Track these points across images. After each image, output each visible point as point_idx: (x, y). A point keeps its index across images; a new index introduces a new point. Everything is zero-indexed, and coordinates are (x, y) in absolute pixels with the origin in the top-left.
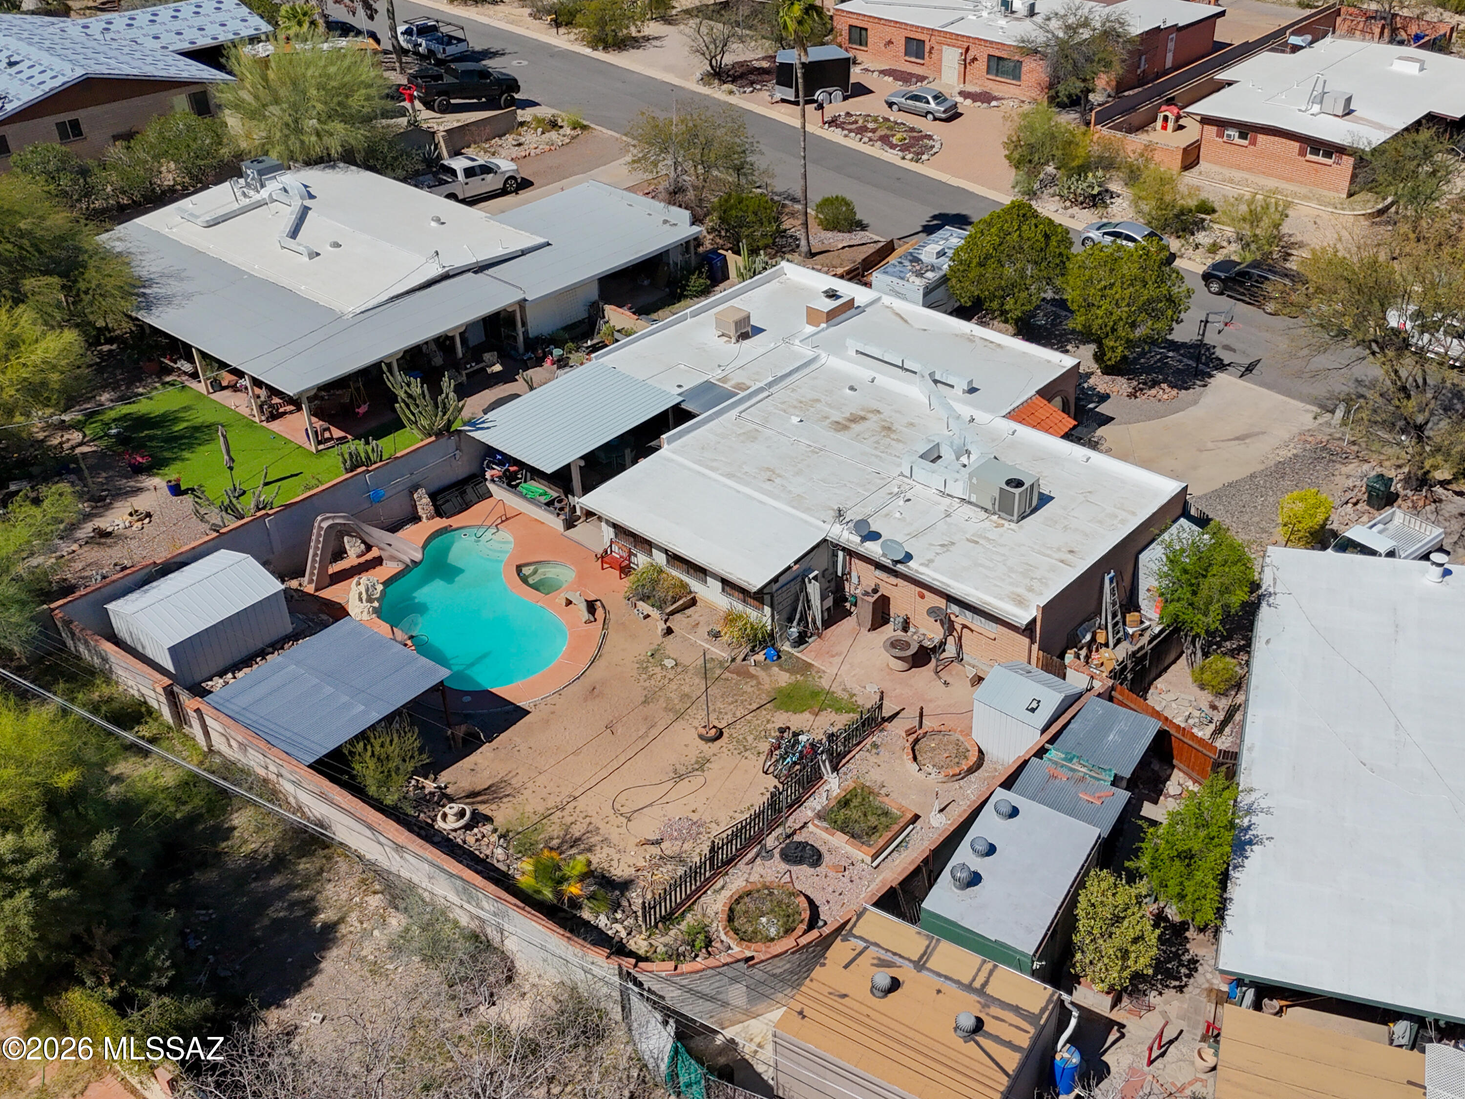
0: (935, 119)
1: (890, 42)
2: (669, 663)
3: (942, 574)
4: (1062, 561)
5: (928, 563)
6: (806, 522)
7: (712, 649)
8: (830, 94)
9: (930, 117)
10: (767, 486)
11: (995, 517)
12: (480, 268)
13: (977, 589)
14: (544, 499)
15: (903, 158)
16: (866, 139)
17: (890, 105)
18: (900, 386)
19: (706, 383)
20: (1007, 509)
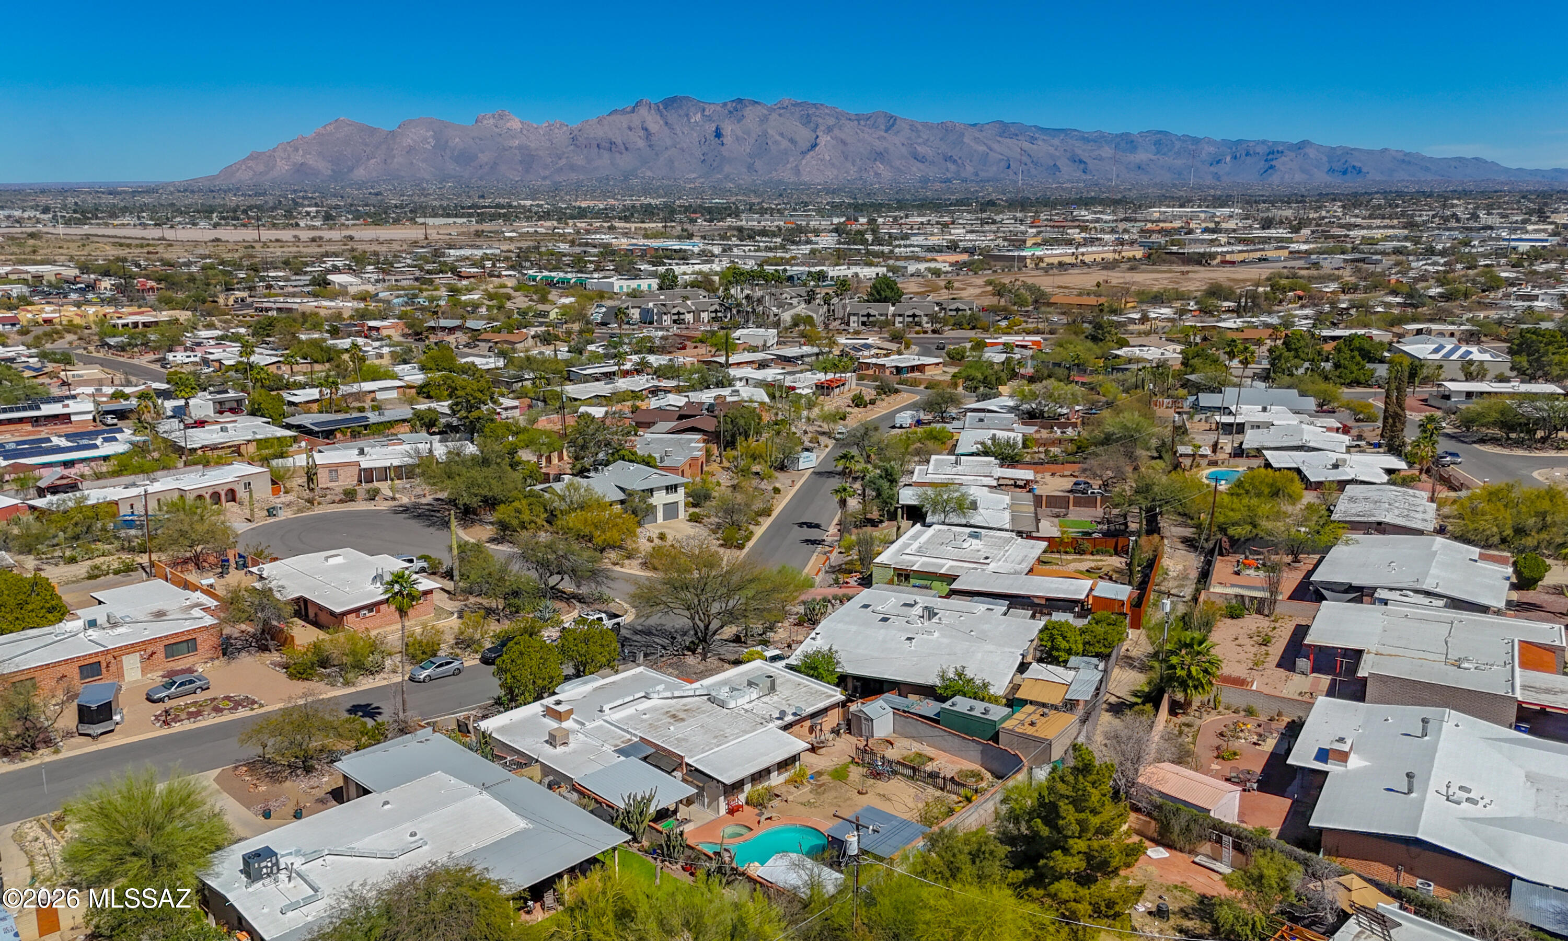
0: (203, 690)
1: (63, 677)
6: (763, 731)
9: (198, 691)
17: (160, 700)
18: (647, 704)
19: (616, 751)
20: (773, 688)
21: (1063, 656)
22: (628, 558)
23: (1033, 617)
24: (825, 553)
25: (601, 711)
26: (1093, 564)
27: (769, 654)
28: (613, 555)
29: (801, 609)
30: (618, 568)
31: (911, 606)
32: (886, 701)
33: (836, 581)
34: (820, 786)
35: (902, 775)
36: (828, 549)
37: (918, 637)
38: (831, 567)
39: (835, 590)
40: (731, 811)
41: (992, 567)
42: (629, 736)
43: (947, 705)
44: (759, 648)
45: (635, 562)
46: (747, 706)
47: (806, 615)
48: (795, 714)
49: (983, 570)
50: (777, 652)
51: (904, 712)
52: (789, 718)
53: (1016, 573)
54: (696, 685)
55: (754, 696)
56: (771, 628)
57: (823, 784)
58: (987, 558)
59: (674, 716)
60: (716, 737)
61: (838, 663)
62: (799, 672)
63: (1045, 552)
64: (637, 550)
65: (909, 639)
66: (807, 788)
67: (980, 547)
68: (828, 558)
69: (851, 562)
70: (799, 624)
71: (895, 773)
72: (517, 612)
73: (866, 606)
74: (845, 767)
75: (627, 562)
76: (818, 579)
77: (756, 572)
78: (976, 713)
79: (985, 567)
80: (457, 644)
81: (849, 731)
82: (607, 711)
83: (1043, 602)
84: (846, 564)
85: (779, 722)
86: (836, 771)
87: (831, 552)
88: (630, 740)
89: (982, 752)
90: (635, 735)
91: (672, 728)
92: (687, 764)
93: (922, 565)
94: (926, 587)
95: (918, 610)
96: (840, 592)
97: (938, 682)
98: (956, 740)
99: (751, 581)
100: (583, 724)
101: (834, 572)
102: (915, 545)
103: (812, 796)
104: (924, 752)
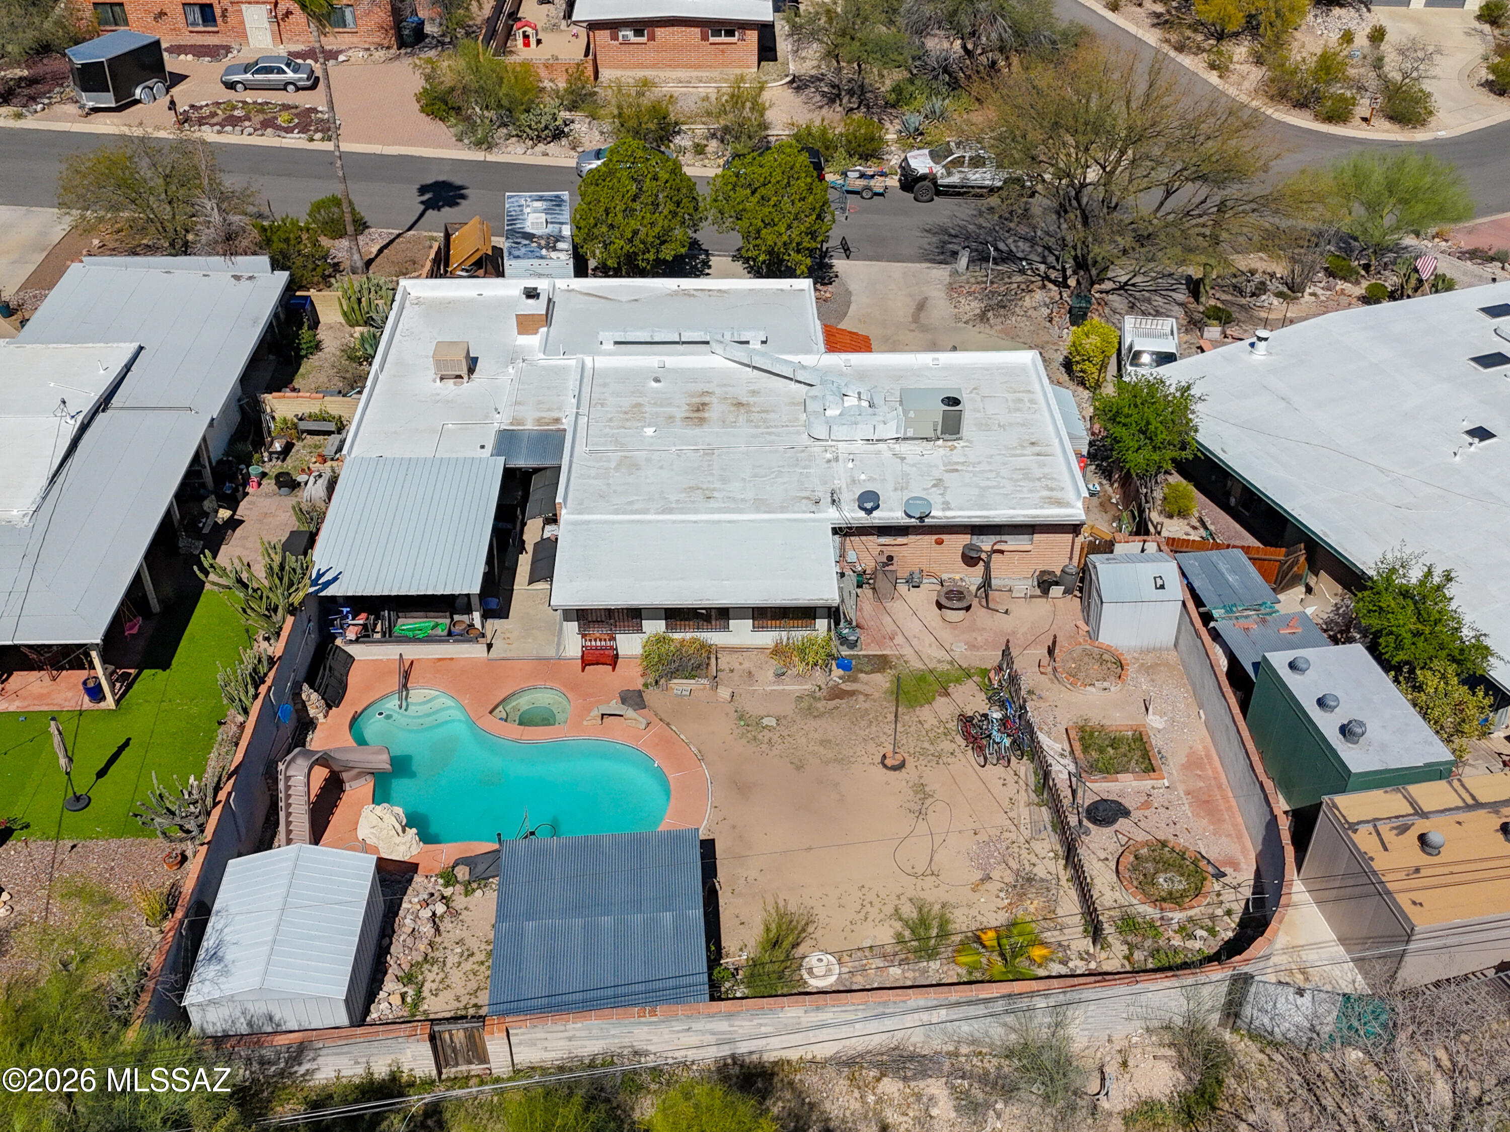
0: (298, 89)
1: (162, 14)
2: (771, 722)
3: (968, 509)
4: (1038, 455)
5: (947, 506)
6: (795, 520)
7: (786, 687)
8: (152, 89)
9: (291, 88)
10: (712, 504)
11: (940, 442)
12: (104, 403)
13: (1014, 509)
14: (441, 631)
15: (311, 140)
16: (246, 132)
17: (231, 86)
18: (692, 360)
19: (500, 432)
20: (952, 430)
34: (839, 695)
37: (1504, 438)
46: (855, 448)
55: (889, 431)
57: (850, 694)
59: (700, 407)
60: (693, 489)
65: (1480, 434)
73: (1500, 311)
74: (960, 676)
78: (1327, 720)
80: (725, 130)
82: (608, 346)
85: (853, 515)
86: (923, 676)
88: (556, 421)
89: (1267, 828)
91: (652, 432)
103: (786, 709)
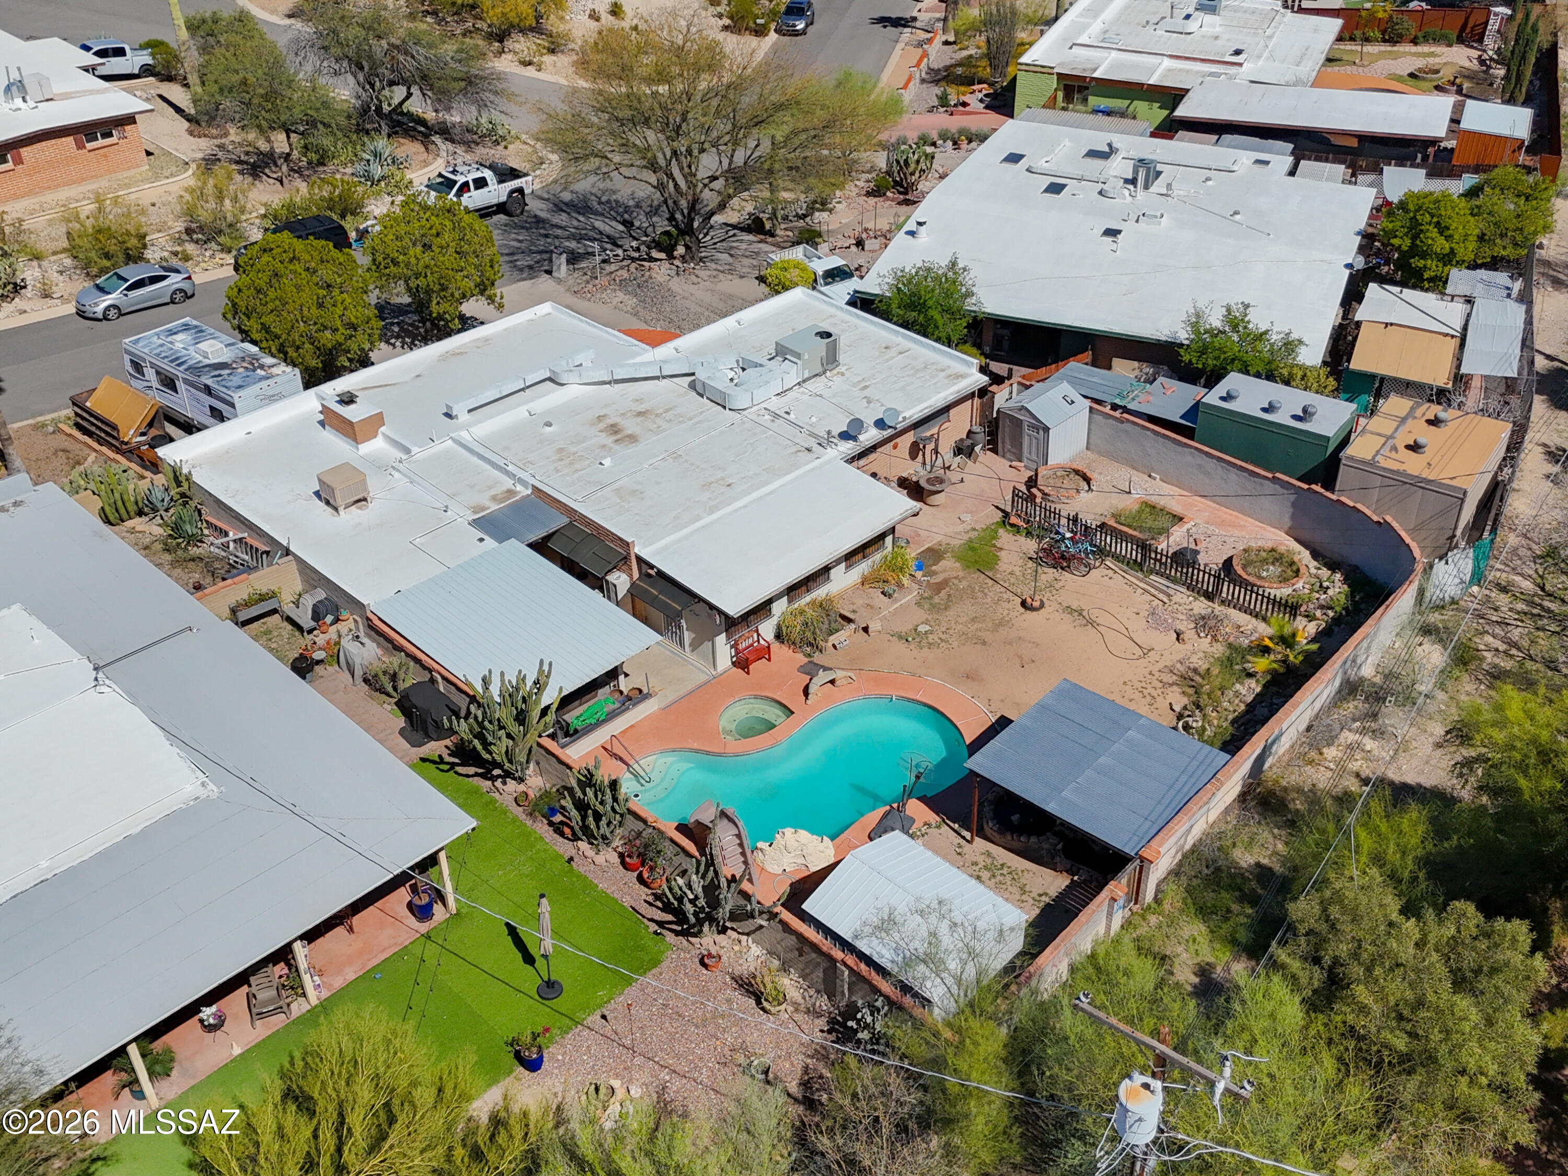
2: (924, 628)
3: (913, 407)
4: (902, 352)
6: (813, 470)
11: (828, 373)
13: (939, 393)
18: (553, 398)
19: (475, 523)
20: (831, 359)
21: (1432, 267)
22: (552, 51)
23: (1352, 179)
24: (920, 44)
25: (448, 415)
26: (1419, 63)
27: (821, 266)
28: (521, 44)
29: (881, 160)
30: (530, 72)
31: (1104, 156)
32: (1074, 382)
33: (943, 101)
34: (939, 588)
35: (1117, 558)
36: (924, 36)
37: (1128, 229)
38: (930, 70)
39: (943, 120)
40: (742, 663)
41: (1249, 69)
42: (509, 483)
43: (1213, 397)
44: (798, 252)
45: (563, 61)
46: (776, 404)
47: (889, 173)
48: (880, 424)
49: (1231, 78)
50: (835, 261)
51: (1115, 407)
52: (870, 435)
53: (1297, 83)
54: (666, 350)
55: (792, 378)
56: (823, 204)
57: (945, 583)
58: (1238, 52)
59: (614, 429)
60: (707, 486)
61: (969, 294)
62: (886, 315)
63: (1340, 39)
64: (567, 37)
65: (1112, 233)
66: (909, 596)
67: (1218, 29)
68: (925, 55)
69: (968, 62)
70: (876, 192)
71: (1102, 553)
72: (321, 163)
73: (1014, 158)
74: (991, 534)
75: (548, 59)
76: (907, 96)
77: (793, 86)
78: (1282, 417)
79: (1233, 70)
80: (189, 231)
81: (993, 446)
82: (463, 417)
83: (1354, 143)
84: (960, 64)
85: (848, 448)
86: (970, 546)
87: (930, 41)
88: (511, 492)
89: (1294, 505)
90: (521, 481)
91: (607, 462)
92: (639, 559)
93: (1114, 66)
94: (1122, 114)
95: (1119, 167)
96: (954, 123)
97: (1183, 336)
98: (1233, 475)
99: (779, 107)
100: (407, 451)
101: (936, 82)
102: (1096, 27)
103: (921, 615)
104: (1162, 502)
